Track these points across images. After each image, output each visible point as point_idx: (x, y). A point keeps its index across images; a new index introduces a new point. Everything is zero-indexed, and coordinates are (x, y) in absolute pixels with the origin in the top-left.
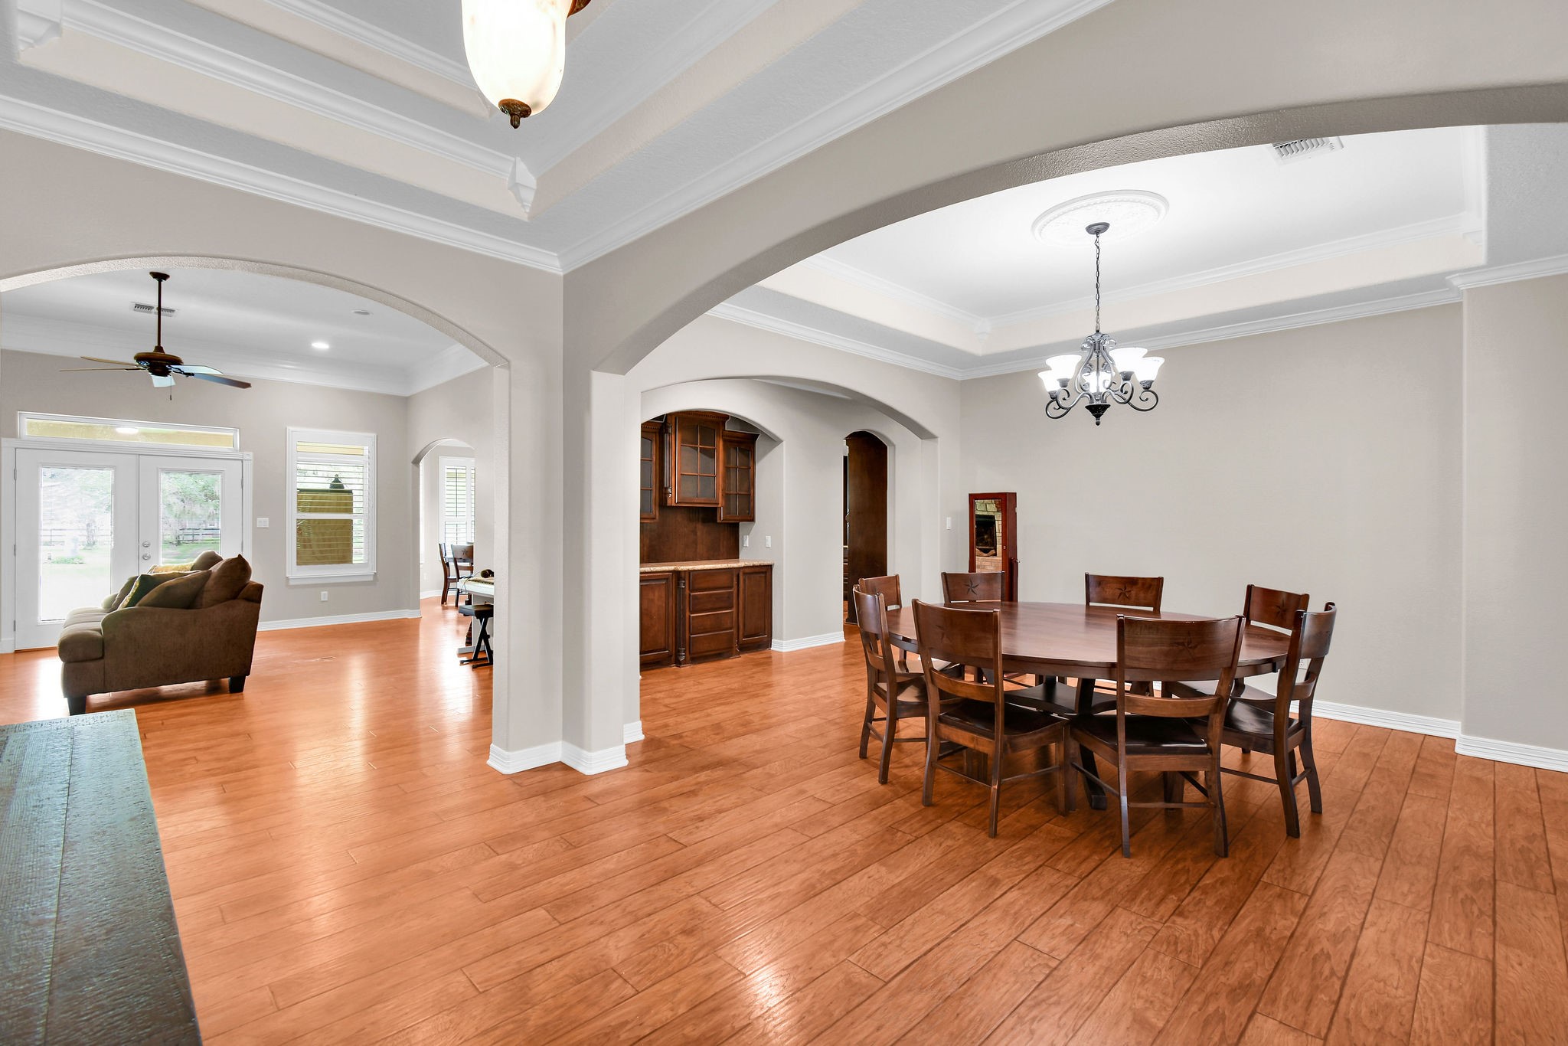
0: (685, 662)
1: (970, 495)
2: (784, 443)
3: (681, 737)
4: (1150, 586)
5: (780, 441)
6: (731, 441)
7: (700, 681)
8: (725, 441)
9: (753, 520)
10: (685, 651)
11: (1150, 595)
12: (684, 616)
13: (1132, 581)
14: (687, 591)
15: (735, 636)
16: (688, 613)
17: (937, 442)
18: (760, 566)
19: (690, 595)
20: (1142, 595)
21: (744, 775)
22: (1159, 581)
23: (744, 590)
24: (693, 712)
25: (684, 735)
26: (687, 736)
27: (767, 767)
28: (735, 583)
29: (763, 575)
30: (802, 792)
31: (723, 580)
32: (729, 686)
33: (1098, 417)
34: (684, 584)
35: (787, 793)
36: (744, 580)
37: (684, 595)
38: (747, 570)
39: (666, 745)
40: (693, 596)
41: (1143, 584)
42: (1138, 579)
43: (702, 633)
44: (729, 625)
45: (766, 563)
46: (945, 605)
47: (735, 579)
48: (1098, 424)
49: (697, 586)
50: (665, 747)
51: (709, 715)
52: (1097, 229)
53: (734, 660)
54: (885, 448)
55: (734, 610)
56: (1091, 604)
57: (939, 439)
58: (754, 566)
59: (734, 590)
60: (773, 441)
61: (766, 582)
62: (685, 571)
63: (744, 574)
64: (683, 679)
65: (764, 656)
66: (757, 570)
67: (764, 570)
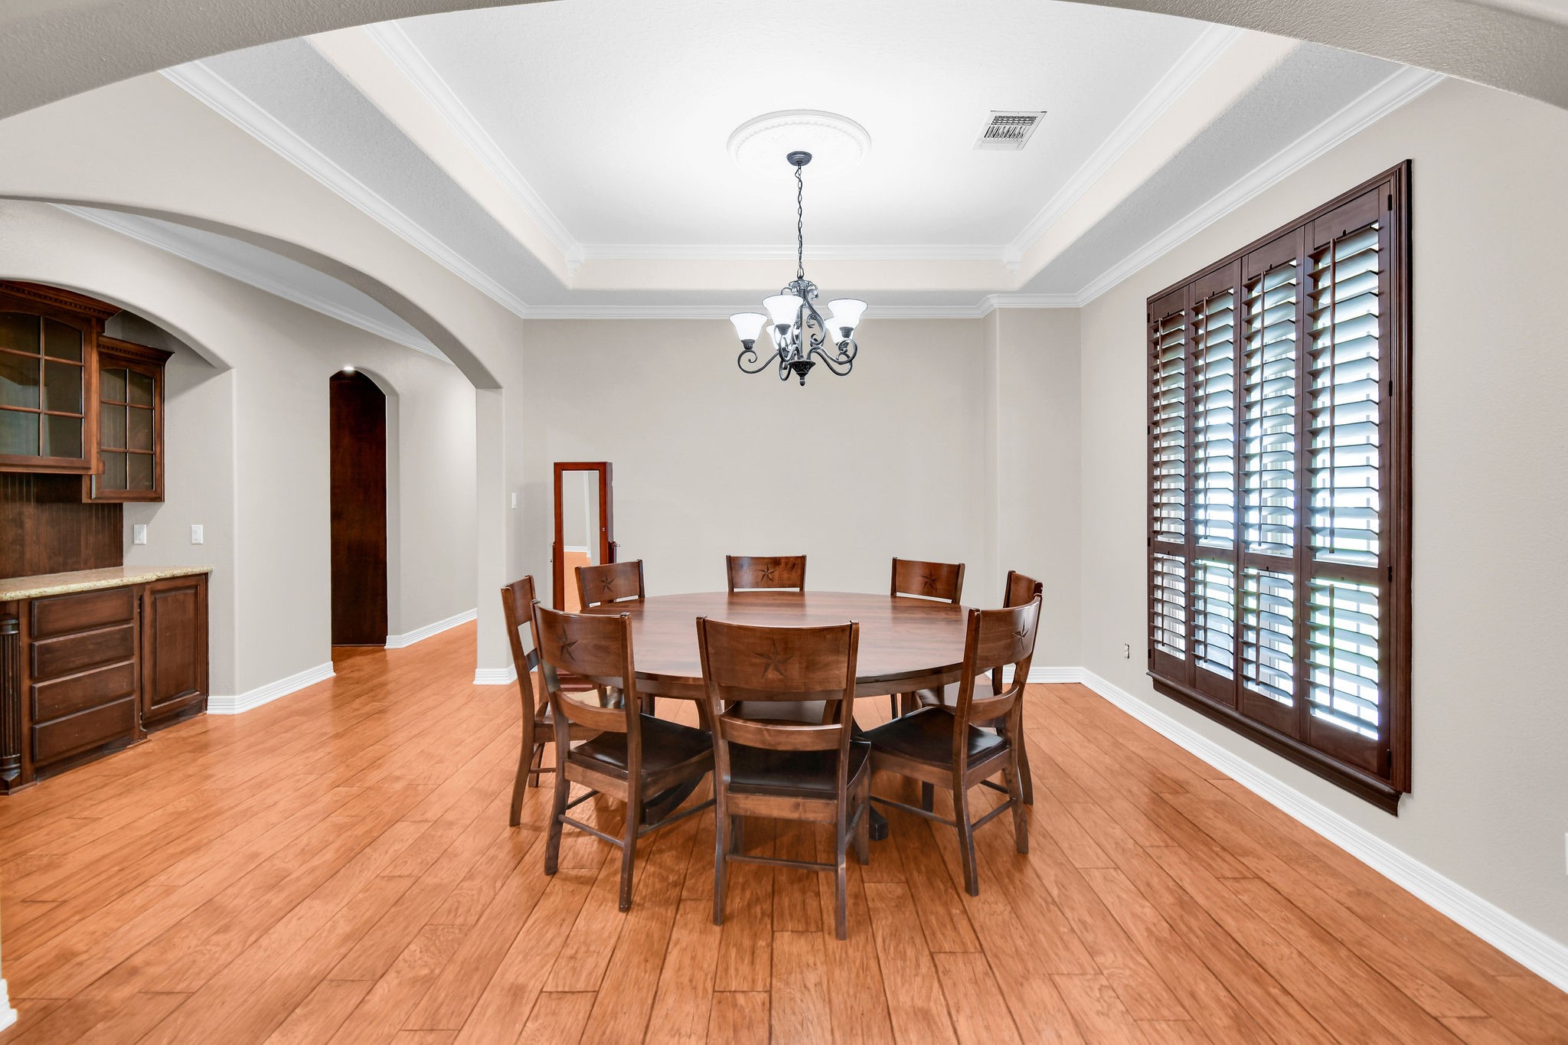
0: (21, 781)
1: (555, 464)
2: (234, 371)
3: (134, 972)
4: (794, 565)
5: (225, 367)
6: (111, 357)
7: (86, 814)
8: (100, 354)
9: (159, 498)
10: (19, 760)
11: (795, 576)
12: (17, 689)
13: (776, 562)
14: (24, 641)
15: (137, 705)
16: (26, 684)
17: (501, 394)
18: (186, 577)
19: (31, 647)
20: (785, 575)
21: (367, 1007)
22: (802, 559)
23: (154, 621)
24: (122, 894)
25: (138, 960)
26: (148, 964)
27: (400, 963)
28: (136, 610)
29: (193, 591)
30: (516, 992)
31: (107, 609)
32: (170, 809)
33: (802, 375)
34: (17, 626)
35: (490, 1011)
36: (154, 604)
37: (16, 648)
38: (160, 586)
39: (102, 1010)
40: (41, 647)
41: (787, 564)
42: (780, 558)
43: (64, 716)
44: (126, 688)
45: (197, 570)
46: (582, 612)
47: (136, 603)
48: (802, 384)
49: (51, 627)
50: (104, 1018)
51: (169, 891)
52: (799, 159)
53: (140, 749)
54: (381, 398)
55: (134, 660)
56: (735, 590)
57: (503, 390)
58: (173, 578)
59: (134, 624)
60: (205, 364)
61: (196, 602)
62: (18, 601)
63: (153, 592)
64: (36, 821)
65: (198, 729)
66: (179, 583)
67: (193, 583)
